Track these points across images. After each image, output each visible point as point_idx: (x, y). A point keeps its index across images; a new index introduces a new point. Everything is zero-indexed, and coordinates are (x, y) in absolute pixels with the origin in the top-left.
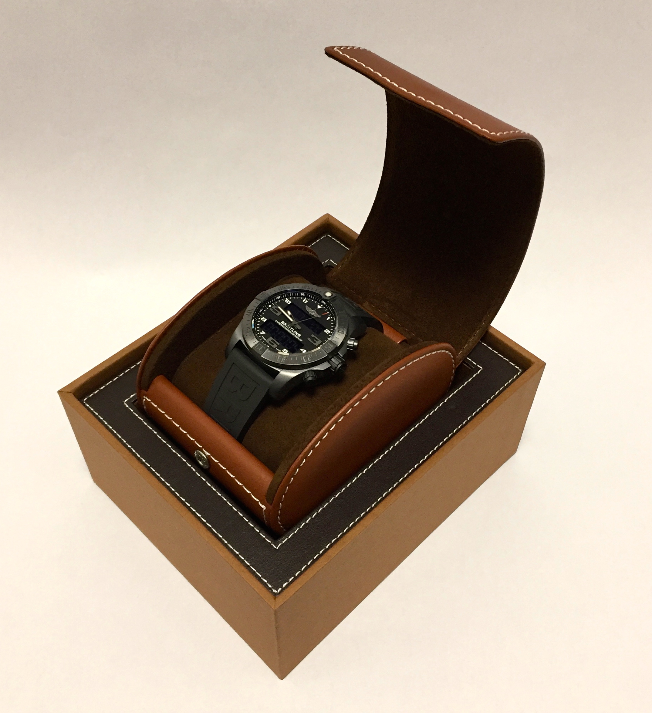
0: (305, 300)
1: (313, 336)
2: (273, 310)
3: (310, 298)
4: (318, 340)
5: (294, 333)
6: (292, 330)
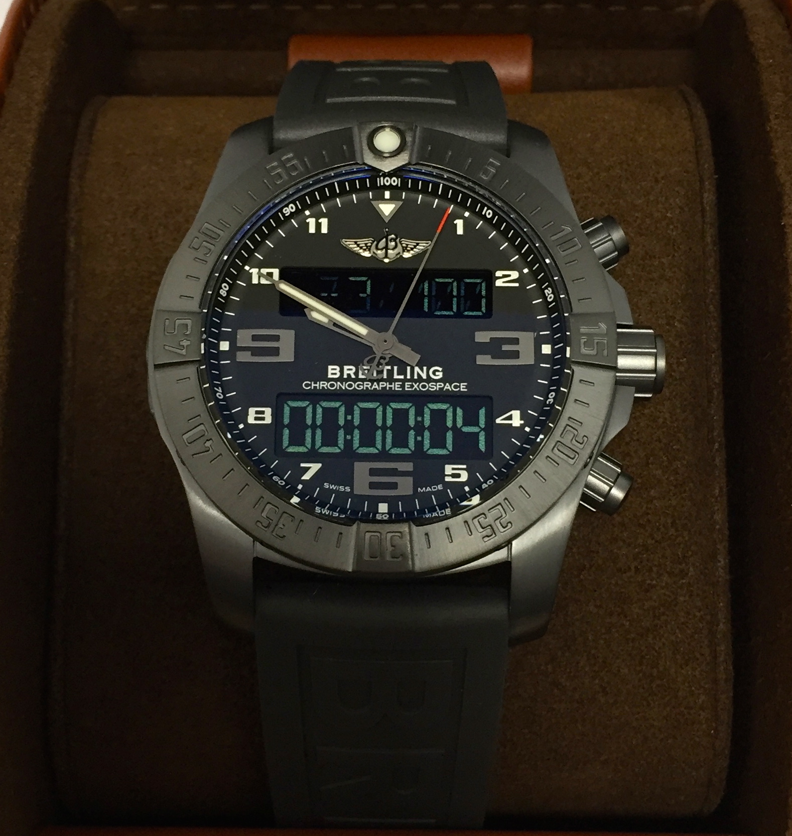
0: (312, 222)
1: (482, 337)
2: (255, 351)
3: (324, 199)
4: (516, 341)
5: (412, 380)
6: (390, 372)
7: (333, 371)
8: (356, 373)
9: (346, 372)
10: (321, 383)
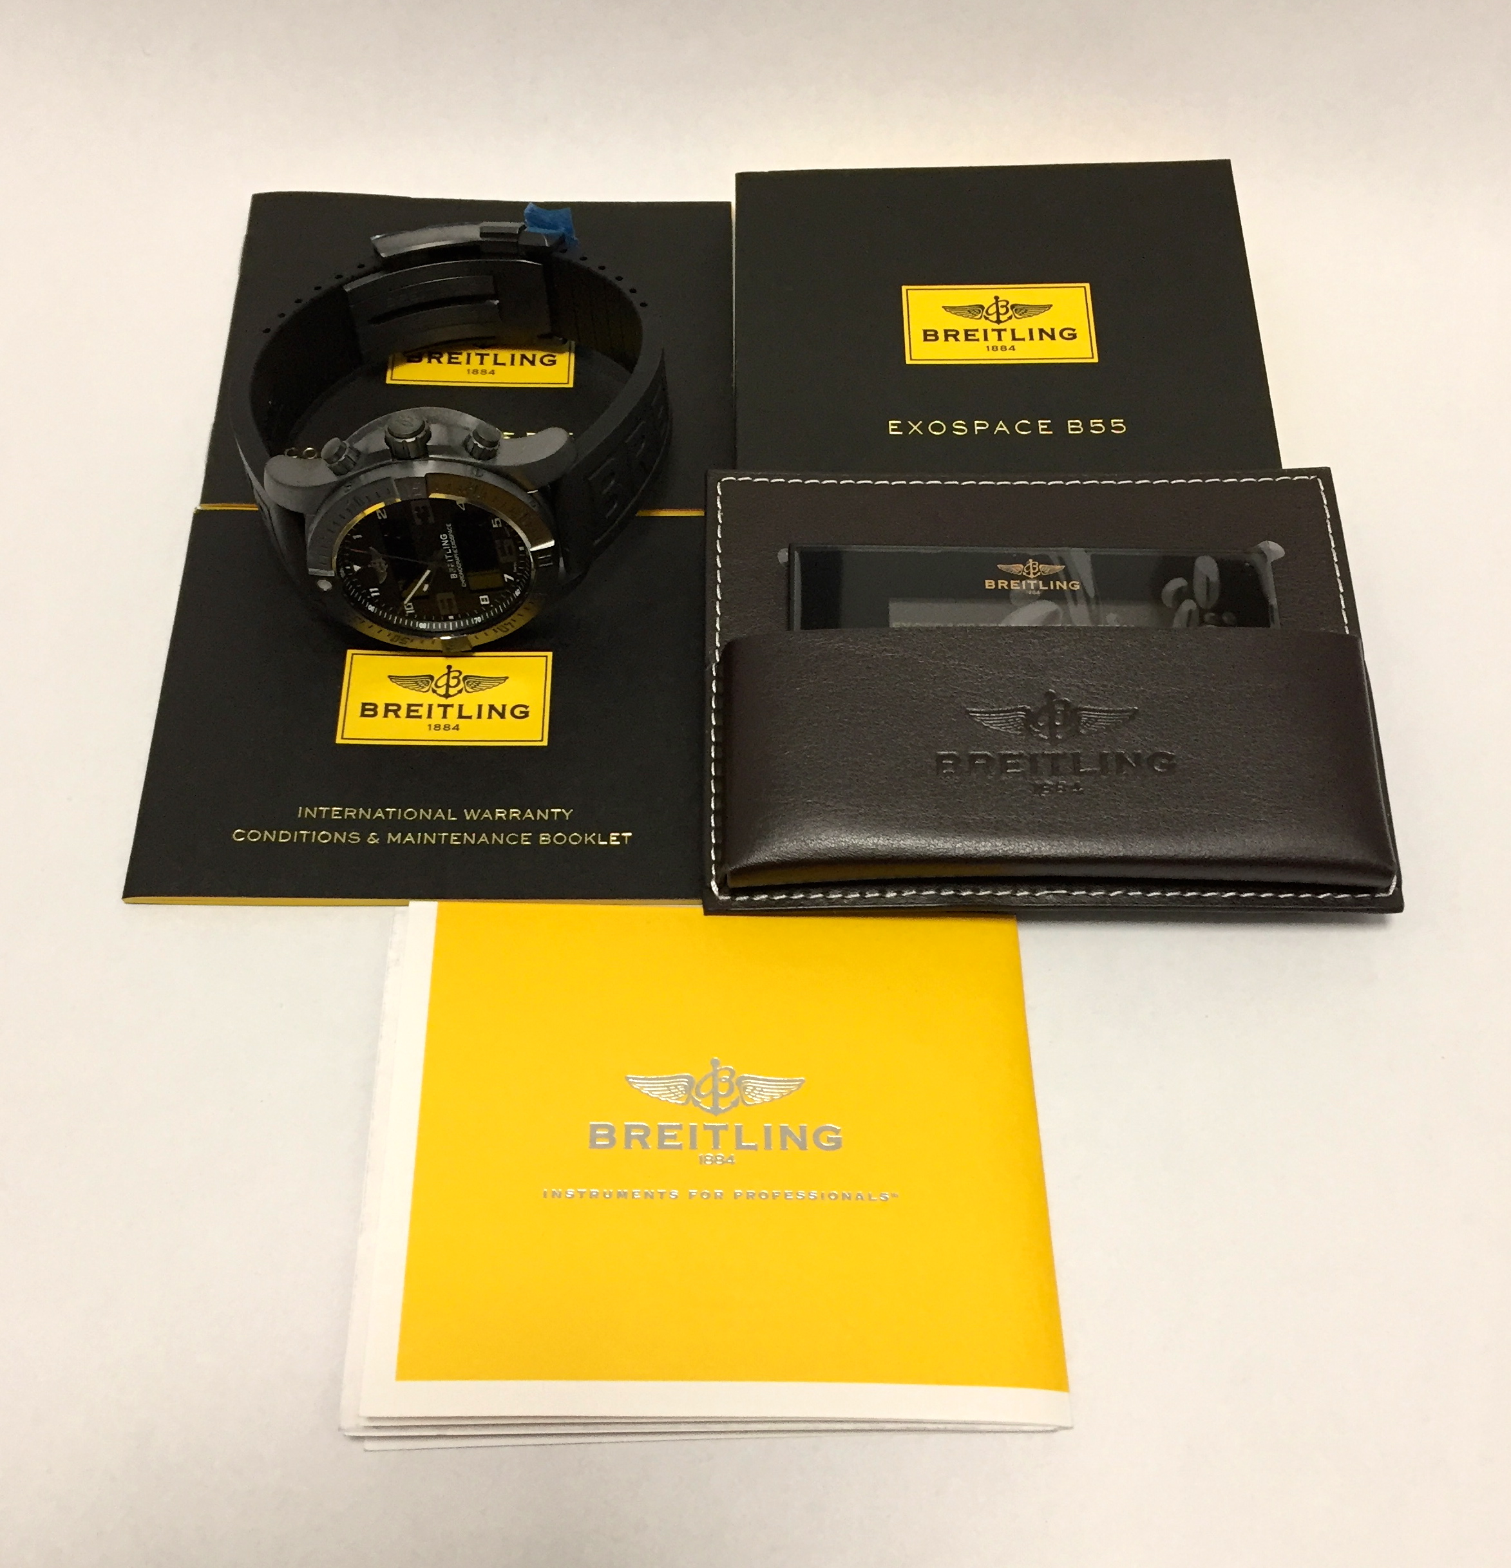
3: (361, 594)
5: (450, 545)
6: (449, 554)
7: (453, 576)
9: (453, 573)
10: (461, 580)
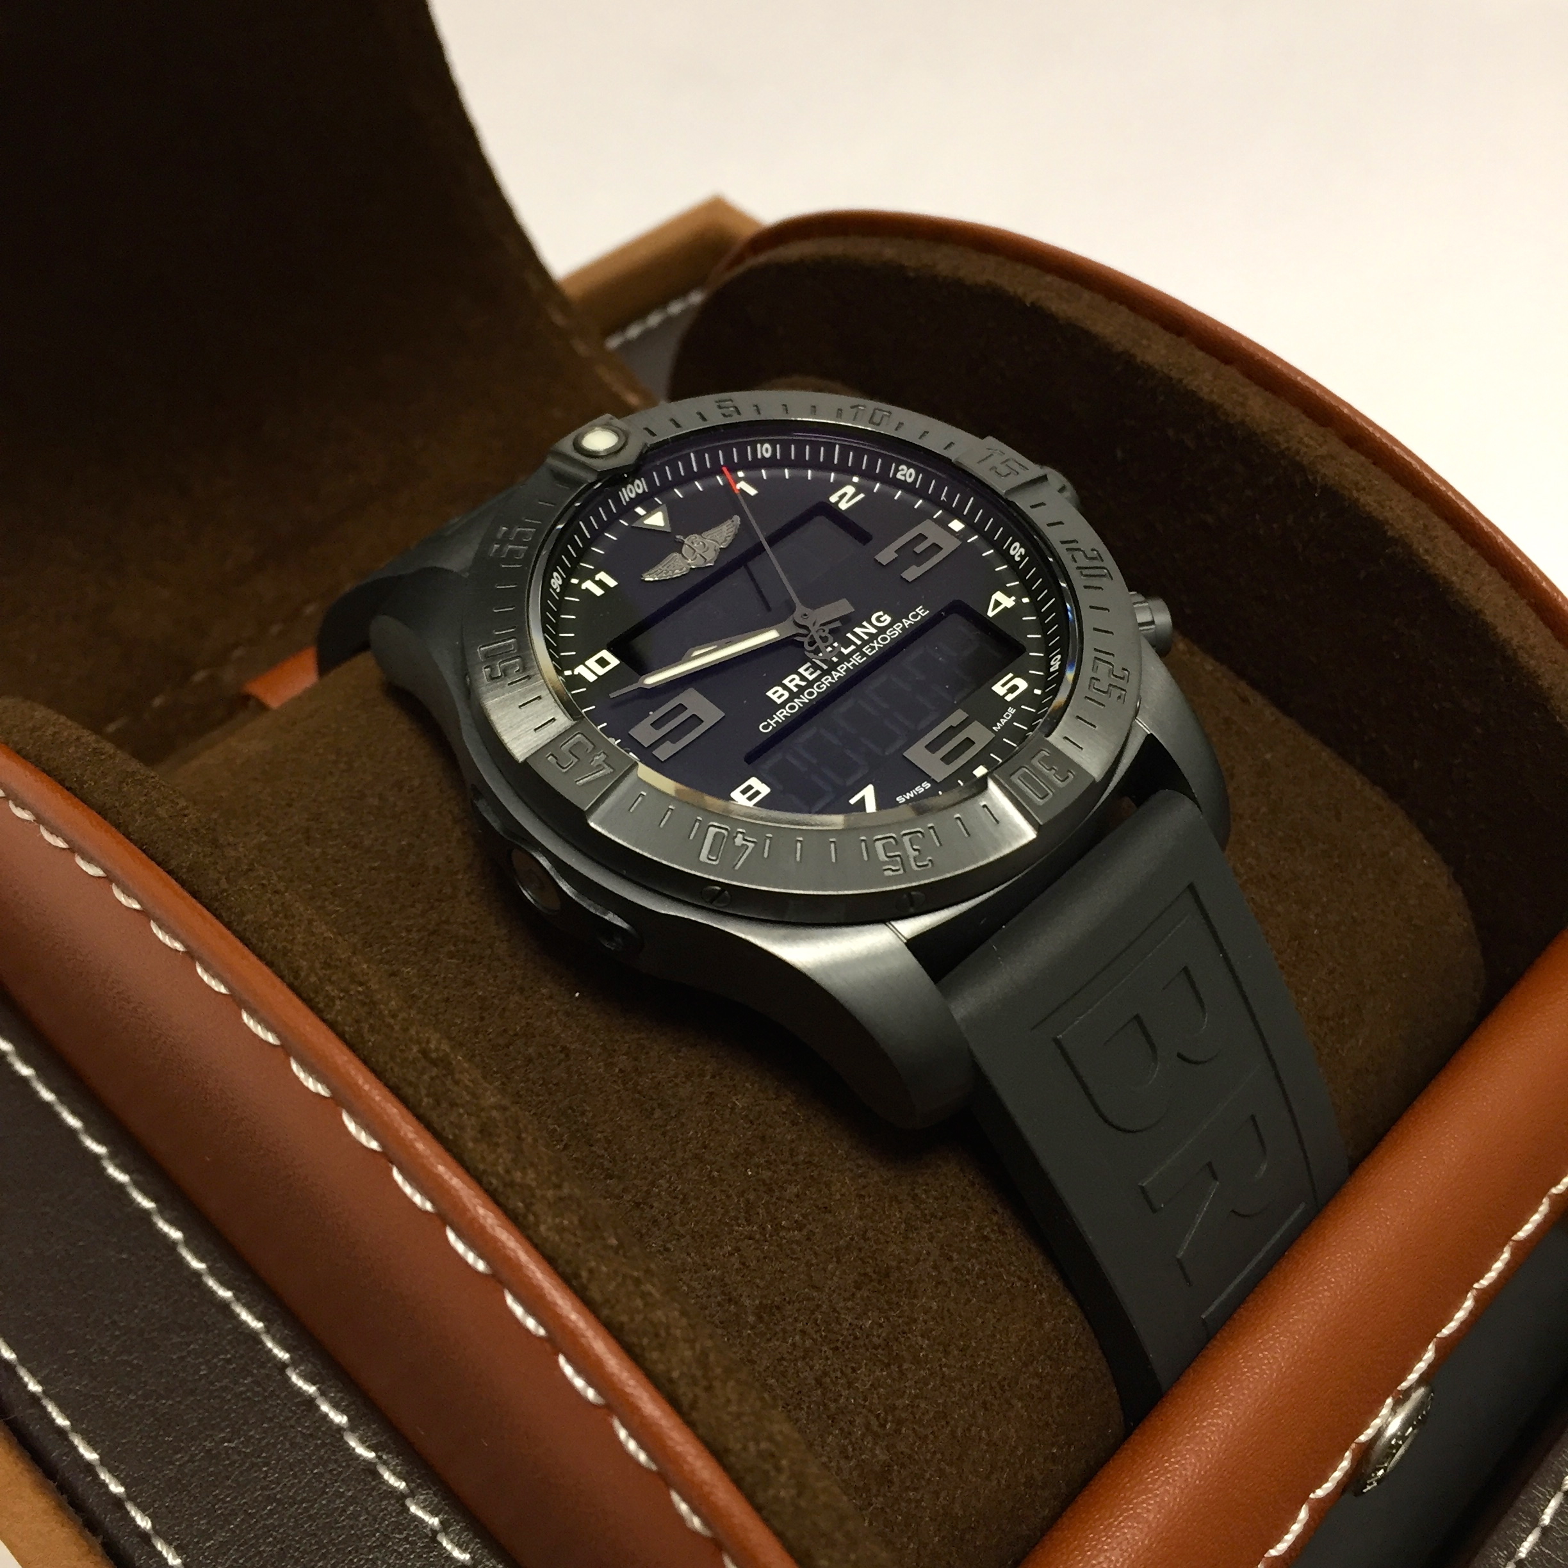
0: (588, 585)
1: (886, 556)
2: (673, 736)
4: (921, 538)
5: (865, 643)
6: (836, 652)
7: (776, 694)
8: (803, 678)
9: (791, 686)
10: (778, 713)
